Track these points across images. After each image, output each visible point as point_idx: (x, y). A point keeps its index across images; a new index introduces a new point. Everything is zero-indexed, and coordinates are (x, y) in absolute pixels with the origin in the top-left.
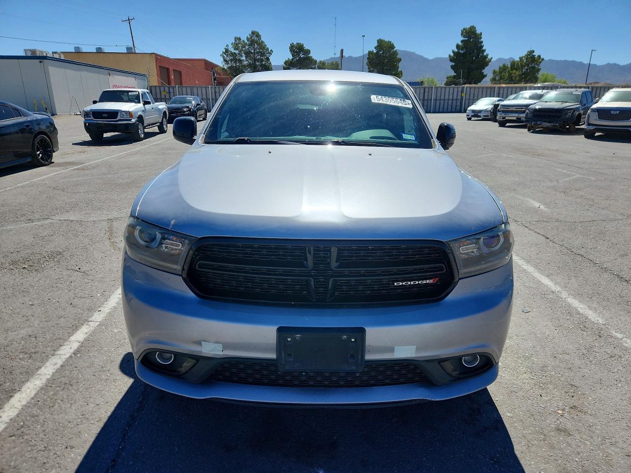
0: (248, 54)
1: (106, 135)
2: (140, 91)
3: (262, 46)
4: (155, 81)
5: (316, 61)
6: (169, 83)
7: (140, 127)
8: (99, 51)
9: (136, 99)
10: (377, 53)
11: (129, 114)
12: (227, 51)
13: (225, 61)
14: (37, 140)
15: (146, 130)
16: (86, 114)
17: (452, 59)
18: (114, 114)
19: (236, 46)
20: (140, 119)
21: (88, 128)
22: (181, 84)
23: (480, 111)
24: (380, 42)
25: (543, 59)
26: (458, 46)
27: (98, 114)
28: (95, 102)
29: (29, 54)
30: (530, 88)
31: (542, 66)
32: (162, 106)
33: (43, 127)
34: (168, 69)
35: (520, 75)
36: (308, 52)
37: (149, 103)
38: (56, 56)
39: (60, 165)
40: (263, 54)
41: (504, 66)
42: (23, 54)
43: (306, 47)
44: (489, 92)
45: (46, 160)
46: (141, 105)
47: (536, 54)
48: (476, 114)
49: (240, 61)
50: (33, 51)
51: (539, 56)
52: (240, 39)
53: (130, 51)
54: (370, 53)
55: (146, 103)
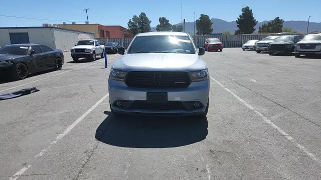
0: (139, 23)
1: (80, 59)
2: (94, 40)
3: (146, 19)
4: (98, 36)
5: (171, 25)
6: (104, 37)
7: (94, 55)
8: (74, 24)
9: (92, 44)
10: (201, 21)
11: (90, 50)
12: (130, 22)
13: (129, 26)
14: (57, 60)
15: (96, 57)
16: (72, 50)
17: (237, 22)
18: (84, 50)
19: (134, 19)
20: (94, 52)
21: (73, 56)
22: (109, 37)
23: (249, 46)
24: (202, 15)
25: (284, 21)
26: (240, 16)
27: (76, 50)
28: (75, 45)
29: (44, 26)
30: (276, 35)
31: (283, 24)
32: (103, 46)
33: (59, 55)
34: (103, 31)
35: (272, 29)
36: (168, 21)
37: (98, 45)
38: (56, 26)
39: (64, 70)
40: (146, 23)
41: (265, 24)
42: (42, 26)
43: (167, 19)
44: (255, 37)
45: (59, 68)
46: (95, 46)
47: (280, 19)
48: (247, 48)
49: (136, 26)
50: (47, 25)
51: (282, 20)
52: (136, 16)
53: (87, 23)
54: (197, 21)
55: (97, 45)
